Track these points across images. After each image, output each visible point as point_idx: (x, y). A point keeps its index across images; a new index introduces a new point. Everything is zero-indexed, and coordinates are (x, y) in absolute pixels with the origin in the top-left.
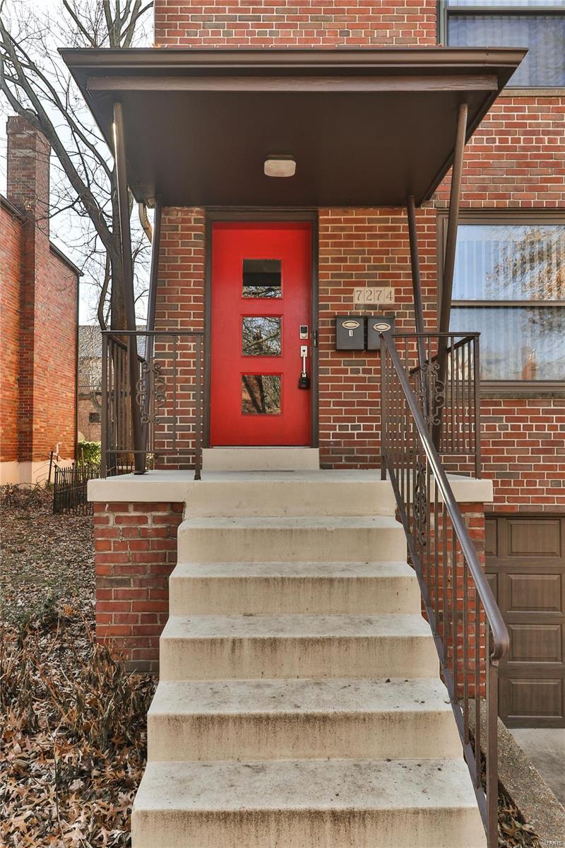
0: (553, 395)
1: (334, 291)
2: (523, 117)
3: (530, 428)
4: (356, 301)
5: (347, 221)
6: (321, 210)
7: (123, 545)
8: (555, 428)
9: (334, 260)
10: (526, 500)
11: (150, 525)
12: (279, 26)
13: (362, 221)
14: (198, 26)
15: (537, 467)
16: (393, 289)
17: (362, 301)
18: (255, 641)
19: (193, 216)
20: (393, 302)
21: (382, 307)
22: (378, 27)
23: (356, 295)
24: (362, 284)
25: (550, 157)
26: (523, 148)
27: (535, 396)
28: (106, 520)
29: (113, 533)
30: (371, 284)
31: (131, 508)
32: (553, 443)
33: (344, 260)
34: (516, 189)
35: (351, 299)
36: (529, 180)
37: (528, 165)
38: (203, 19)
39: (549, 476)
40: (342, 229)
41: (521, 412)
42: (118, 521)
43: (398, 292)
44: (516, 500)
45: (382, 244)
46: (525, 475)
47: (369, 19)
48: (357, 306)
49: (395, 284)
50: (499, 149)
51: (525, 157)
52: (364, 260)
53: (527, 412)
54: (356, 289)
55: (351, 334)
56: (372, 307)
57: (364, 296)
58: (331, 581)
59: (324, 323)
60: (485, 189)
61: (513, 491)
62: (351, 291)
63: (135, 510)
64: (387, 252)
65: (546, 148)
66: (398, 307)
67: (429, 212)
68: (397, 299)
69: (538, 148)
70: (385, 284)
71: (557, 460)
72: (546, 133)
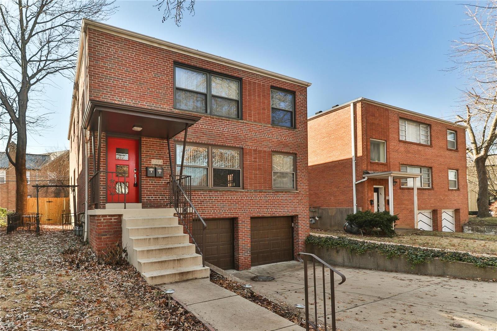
0: (202, 190)
1: (146, 160)
3: (197, 198)
4: (152, 163)
5: (149, 141)
6: (142, 137)
7: (106, 226)
8: (202, 198)
9: (146, 151)
11: (113, 220)
12: (129, 83)
13: (154, 141)
14: (103, 78)
15: (198, 207)
16: (162, 161)
17: (154, 163)
18: (153, 238)
19: (102, 134)
20: (162, 164)
21: (159, 165)
22: (158, 89)
24: (154, 159)
25: (202, 130)
27: (198, 190)
28: (101, 219)
29: (103, 223)
30: (156, 159)
31: (108, 216)
32: (202, 202)
33: (149, 152)
34: (193, 137)
35: (151, 162)
36: (197, 136)
37: (196, 132)
38: (105, 76)
39: (201, 210)
40: (148, 143)
41: (194, 194)
42: (104, 219)
43: (164, 161)
45: (159, 148)
47: (155, 86)
48: (153, 165)
49: (163, 159)
51: (196, 130)
52: (154, 152)
54: (152, 160)
55: (151, 172)
56: (157, 165)
57: (154, 162)
58: (165, 227)
59: (143, 169)
62: (151, 160)
63: (109, 217)
64: (161, 151)
65: (201, 128)
66: (164, 165)
67: (172, 141)
68: (163, 163)
69: (199, 128)
70: (161, 159)
71: (203, 205)
72: (201, 124)
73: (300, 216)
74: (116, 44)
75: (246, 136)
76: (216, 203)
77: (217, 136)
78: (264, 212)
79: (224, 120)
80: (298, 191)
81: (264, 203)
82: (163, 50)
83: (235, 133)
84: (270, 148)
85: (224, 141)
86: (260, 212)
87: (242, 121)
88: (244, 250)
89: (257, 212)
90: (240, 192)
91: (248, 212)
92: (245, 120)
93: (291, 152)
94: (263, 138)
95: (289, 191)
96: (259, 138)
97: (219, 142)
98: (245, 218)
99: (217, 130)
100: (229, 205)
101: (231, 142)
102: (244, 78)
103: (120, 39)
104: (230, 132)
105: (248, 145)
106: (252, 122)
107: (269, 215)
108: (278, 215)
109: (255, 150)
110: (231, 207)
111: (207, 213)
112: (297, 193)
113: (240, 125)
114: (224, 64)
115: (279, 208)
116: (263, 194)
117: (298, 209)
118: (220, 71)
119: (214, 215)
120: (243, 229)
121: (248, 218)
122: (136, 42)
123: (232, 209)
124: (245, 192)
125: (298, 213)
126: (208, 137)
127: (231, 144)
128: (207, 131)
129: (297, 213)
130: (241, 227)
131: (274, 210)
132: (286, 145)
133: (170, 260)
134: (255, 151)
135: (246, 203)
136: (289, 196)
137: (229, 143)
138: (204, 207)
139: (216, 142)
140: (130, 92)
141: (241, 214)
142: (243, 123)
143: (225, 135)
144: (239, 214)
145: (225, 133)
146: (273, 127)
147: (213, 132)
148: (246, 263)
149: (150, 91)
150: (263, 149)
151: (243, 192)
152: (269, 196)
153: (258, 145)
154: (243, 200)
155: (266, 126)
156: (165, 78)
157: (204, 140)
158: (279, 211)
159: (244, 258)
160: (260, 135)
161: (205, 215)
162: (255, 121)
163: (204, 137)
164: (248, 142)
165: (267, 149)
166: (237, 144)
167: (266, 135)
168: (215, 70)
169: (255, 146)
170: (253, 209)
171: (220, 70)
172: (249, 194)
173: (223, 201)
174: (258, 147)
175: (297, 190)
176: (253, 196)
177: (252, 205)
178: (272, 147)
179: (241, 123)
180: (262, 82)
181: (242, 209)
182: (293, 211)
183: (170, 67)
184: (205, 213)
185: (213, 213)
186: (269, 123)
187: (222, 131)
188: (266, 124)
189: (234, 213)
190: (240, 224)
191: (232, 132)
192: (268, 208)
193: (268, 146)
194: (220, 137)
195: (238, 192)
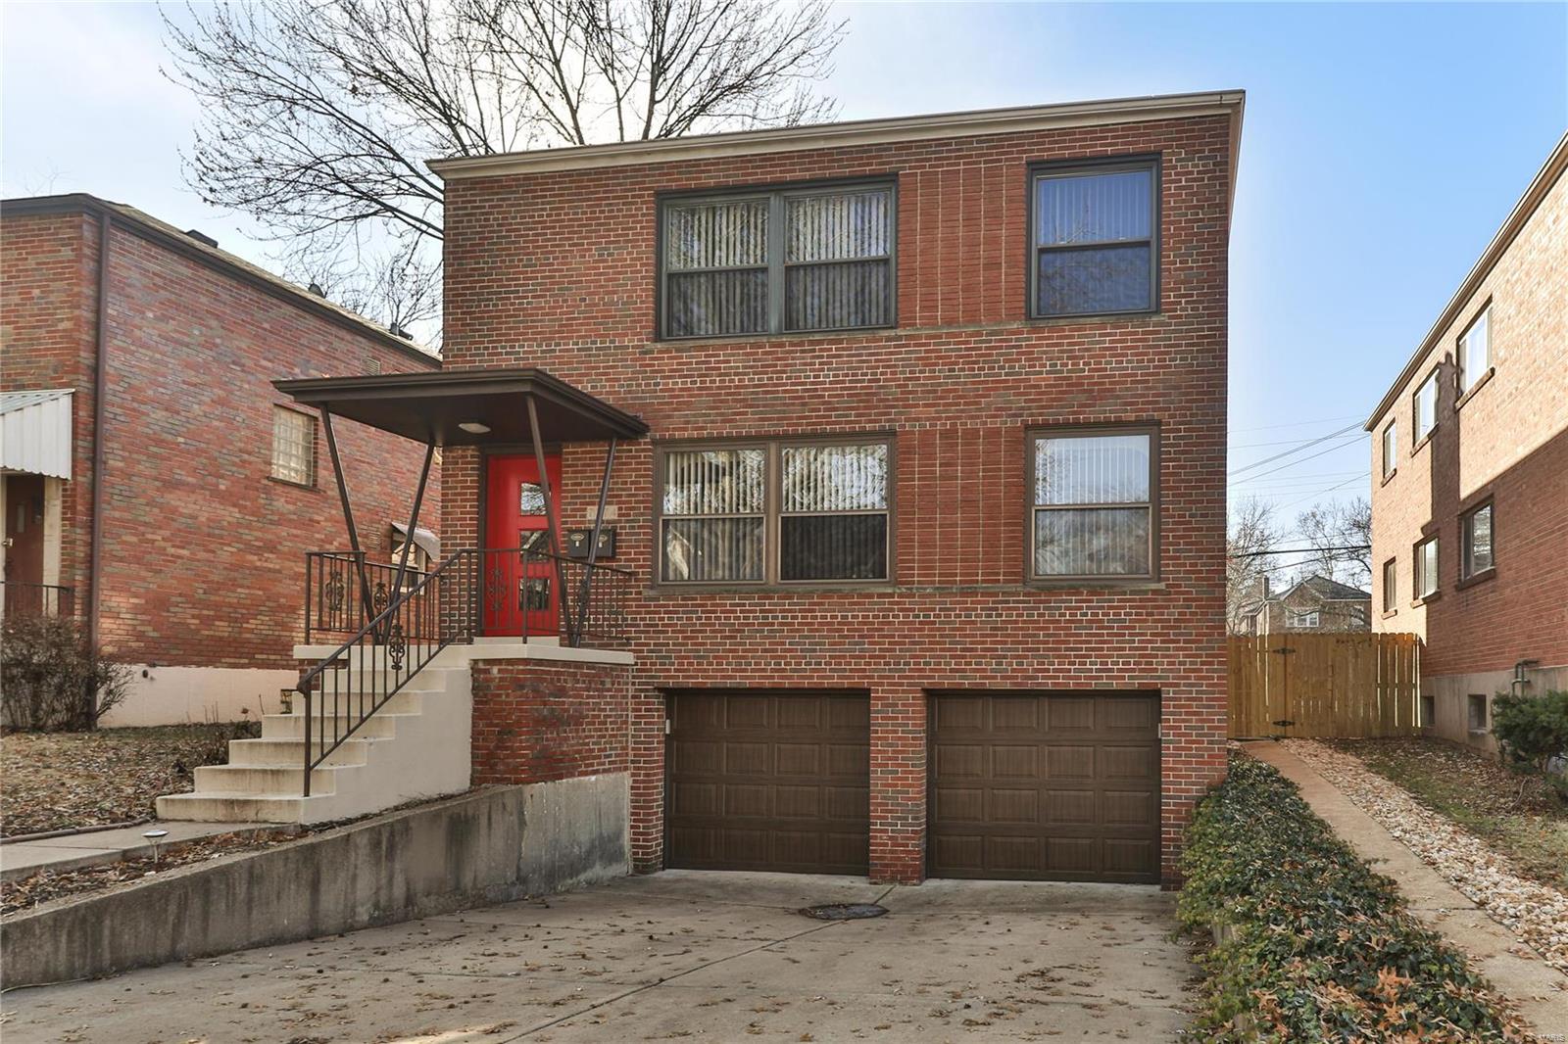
1: (573, 510)
2: (719, 362)
3: (719, 618)
4: (587, 518)
5: (583, 452)
6: (564, 444)
8: (738, 618)
9: (572, 484)
10: (716, 677)
12: (533, 297)
13: (595, 452)
14: (473, 301)
15: (724, 651)
16: (616, 507)
17: (593, 518)
19: (470, 453)
20: (616, 518)
21: (605, 522)
22: (608, 293)
23: (588, 513)
24: (594, 504)
25: (739, 394)
26: (718, 388)
32: (738, 631)
33: (580, 484)
35: (584, 516)
36: (722, 414)
37: (722, 401)
38: (477, 294)
39: (733, 658)
40: (580, 459)
41: (713, 605)
43: (620, 509)
44: (707, 677)
46: (715, 657)
47: (602, 286)
48: (587, 522)
49: (618, 503)
50: (699, 389)
51: (720, 394)
52: (595, 484)
53: (718, 605)
54: (590, 507)
55: (577, 544)
57: (594, 513)
60: (688, 422)
61: (705, 670)
62: (585, 510)
65: (737, 387)
66: (620, 521)
67: (645, 443)
68: (619, 515)
69: (730, 387)
70: (611, 503)
71: (740, 644)
72: (736, 374)
73: (1170, 692)
74: (503, 200)
75: (907, 386)
76: (787, 637)
77: (793, 404)
78: (985, 670)
79: (820, 342)
80: (1162, 586)
81: (982, 636)
82: (622, 170)
83: (863, 381)
84: (1021, 415)
85: (817, 417)
86: (964, 670)
87: (892, 333)
88: (891, 811)
89: (951, 670)
90: (880, 596)
91: (911, 670)
92: (905, 326)
93: (1132, 417)
94: (987, 382)
95: (1112, 587)
96: (965, 383)
97: (801, 425)
98: (897, 692)
99: (793, 384)
100: (835, 644)
101: (846, 416)
102: (904, 168)
103: (514, 180)
104: (843, 382)
105: (917, 419)
106: (934, 326)
107: (1008, 685)
108: (1050, 685)
109: (949, 435)
110: (840, 650)
111: (753, 671)
112: (1155, 592)
113: (884, 347)
114: (822, 145)
115: (1059, 657)
116: (979, 602)
117: (1161, 664)
118: (807, 175)
119: (780, 677)
120: (887, 732)
121: (915, 692)
122: (552, 175)
123: (844, 657)
124: (901, 596)
125: (1159, 678)
126: (761, 412)
127: (847, 422)
128: (757, 393)
129: (1152, 678)
130: (880, 725)
131: (1031, 665)
132: (1098, 393)
133: (256, 771)
134: (947, 438)
135: (905, 637)
136: (1110, 608)
137: (840, 423)
138: (744, 651)
139: (788, 425)
140: (534, 321)
141: (879, 677)
142: (900, 338)
143: (823, 396)
144: (872, 677)
145: (825, 390)
146: (1035, 330)
147: (778, 392)
148: (899, 859)
149: (586, 306)
150: (985, 423)
151: (892, 595)
152: (1009, 609)
153: (962, 411)
154: (889, 623)
155: (1001, 333)
156: (628, 253)
157: (748, 425)
158: (1055, 670)
159: (891, 838)
160: (973, 369)
161: (747, 677)
162: (950, 322)
163: (746, 413)
164: (917, 406)
165: (1004, 423)
166: (870, 421)
167: (1003, 368)
168: (788, 176)
169: (947, 418)
170: (931, 657)
171: (808, 170)
172: (916, 603)
173: (810, 631)
174: (959, 418)
175: (1160, 580)
176: (934, 610)
177: (930, 643)
178: (1029, 408)
179: (889, 339)
180: (986, 162)
181: (884, 657)
182: (1133, 670)
183: (643, 215)
184: (745, 670)
185: (772, 670)
186: (1011, 317)
187: (812, 383)
188: (1000, 322)
189: (851, 670)
190: (877, 712)
191: (850, 381)
192: (1005, 657)
193: (1011, 409)
194: (804, 404)
195: (870, 596)
